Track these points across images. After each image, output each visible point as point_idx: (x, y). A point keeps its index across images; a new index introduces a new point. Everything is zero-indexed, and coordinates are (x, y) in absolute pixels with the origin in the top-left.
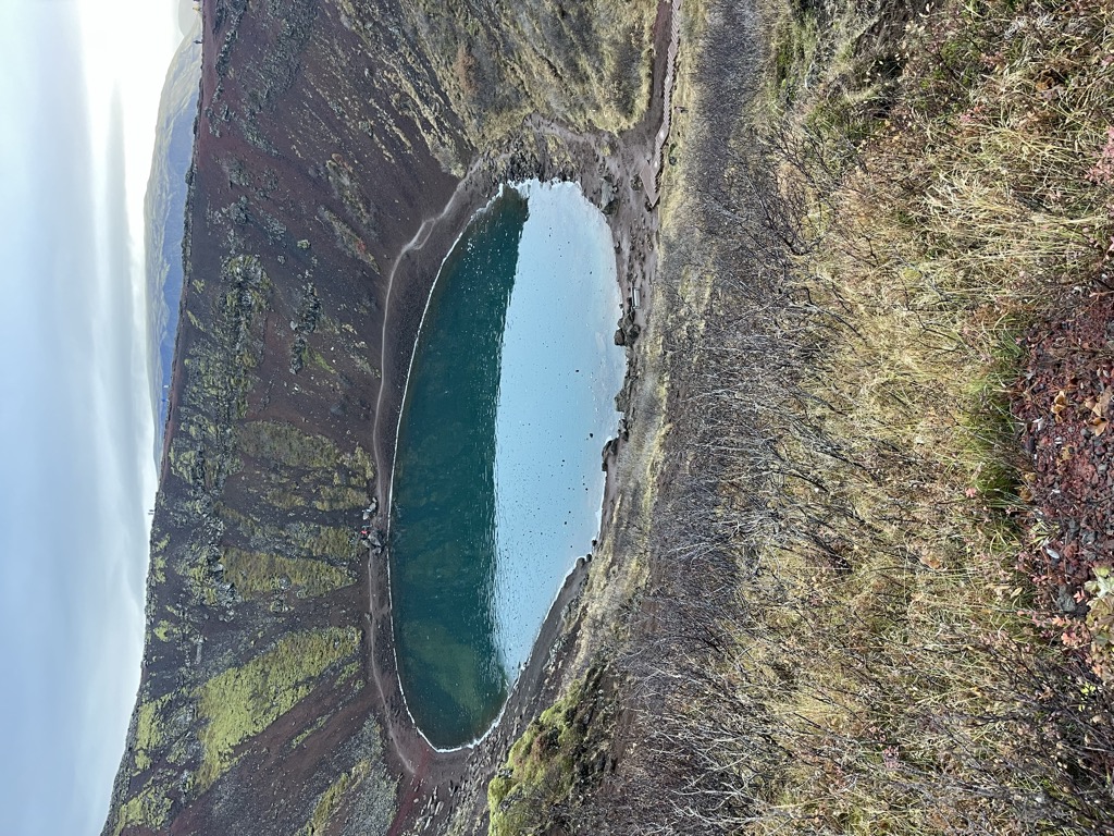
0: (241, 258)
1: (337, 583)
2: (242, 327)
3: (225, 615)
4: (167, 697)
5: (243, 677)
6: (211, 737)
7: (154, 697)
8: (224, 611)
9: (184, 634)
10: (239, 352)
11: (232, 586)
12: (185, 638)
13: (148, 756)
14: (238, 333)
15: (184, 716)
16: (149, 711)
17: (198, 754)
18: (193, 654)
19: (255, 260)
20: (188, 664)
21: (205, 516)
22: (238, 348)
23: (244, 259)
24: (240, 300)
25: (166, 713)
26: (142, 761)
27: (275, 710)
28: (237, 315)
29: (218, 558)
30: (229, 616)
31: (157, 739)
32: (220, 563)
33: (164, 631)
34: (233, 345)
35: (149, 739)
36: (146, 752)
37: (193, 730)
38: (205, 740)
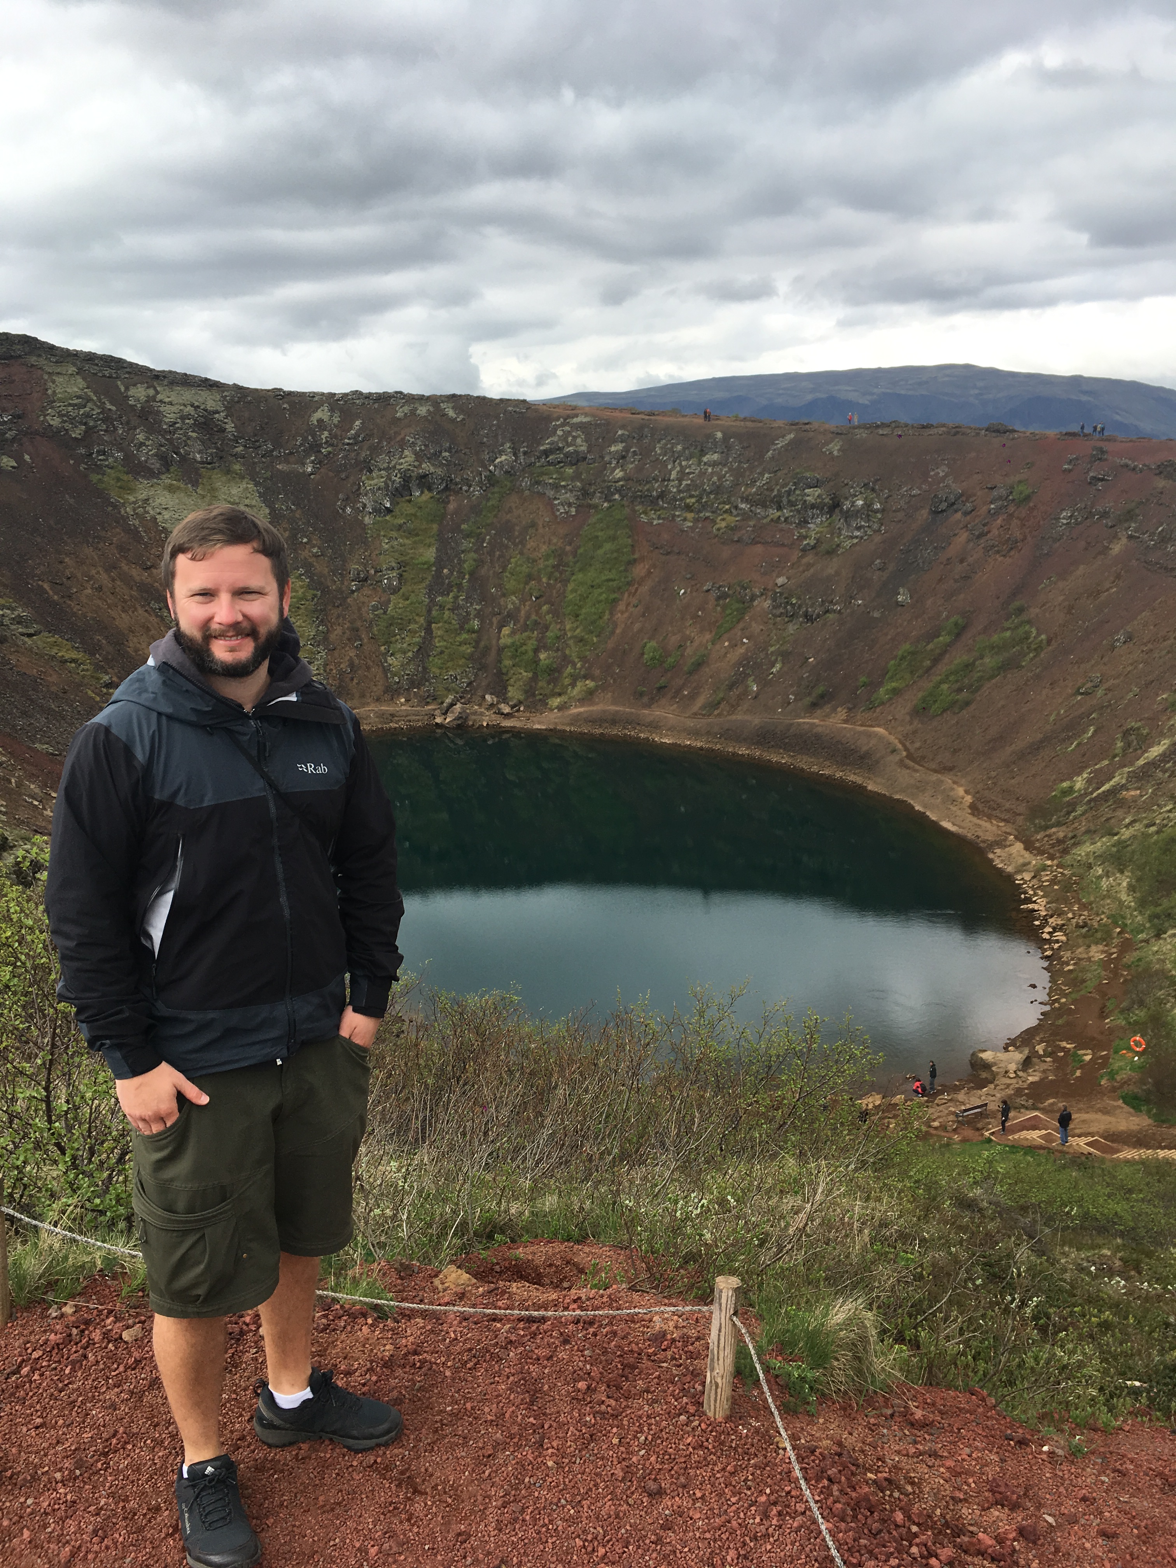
2: (774, 513)
3: (346, 502)
4: (230, 426)
7: (229, 409)
8: (353, 500)
9: (320, 446)
10: (736, 507)
11: (389, 511)
12: (315, 448)
13: (147, 401)
14: (765, 506)
15: (199, 448)
16: (211, 401)
17: (149, 471)
18: (290, 459)
19: (875, 525)
20: (276, 453)
21: (492, 468)
22: (743, 506)
23: (876, 511)
24: (813, 506)
25: (207, 425)
26: (139, 396)
28: (791, 504)
29: (430, 489)
30: (345, 507)
31: (170, 414)
32: (422, 492)
33: (326, 418)
34: (745, 500)
35: (171, 403)
36: (151, 399)
37: (182, 463)
38: (167, 480)
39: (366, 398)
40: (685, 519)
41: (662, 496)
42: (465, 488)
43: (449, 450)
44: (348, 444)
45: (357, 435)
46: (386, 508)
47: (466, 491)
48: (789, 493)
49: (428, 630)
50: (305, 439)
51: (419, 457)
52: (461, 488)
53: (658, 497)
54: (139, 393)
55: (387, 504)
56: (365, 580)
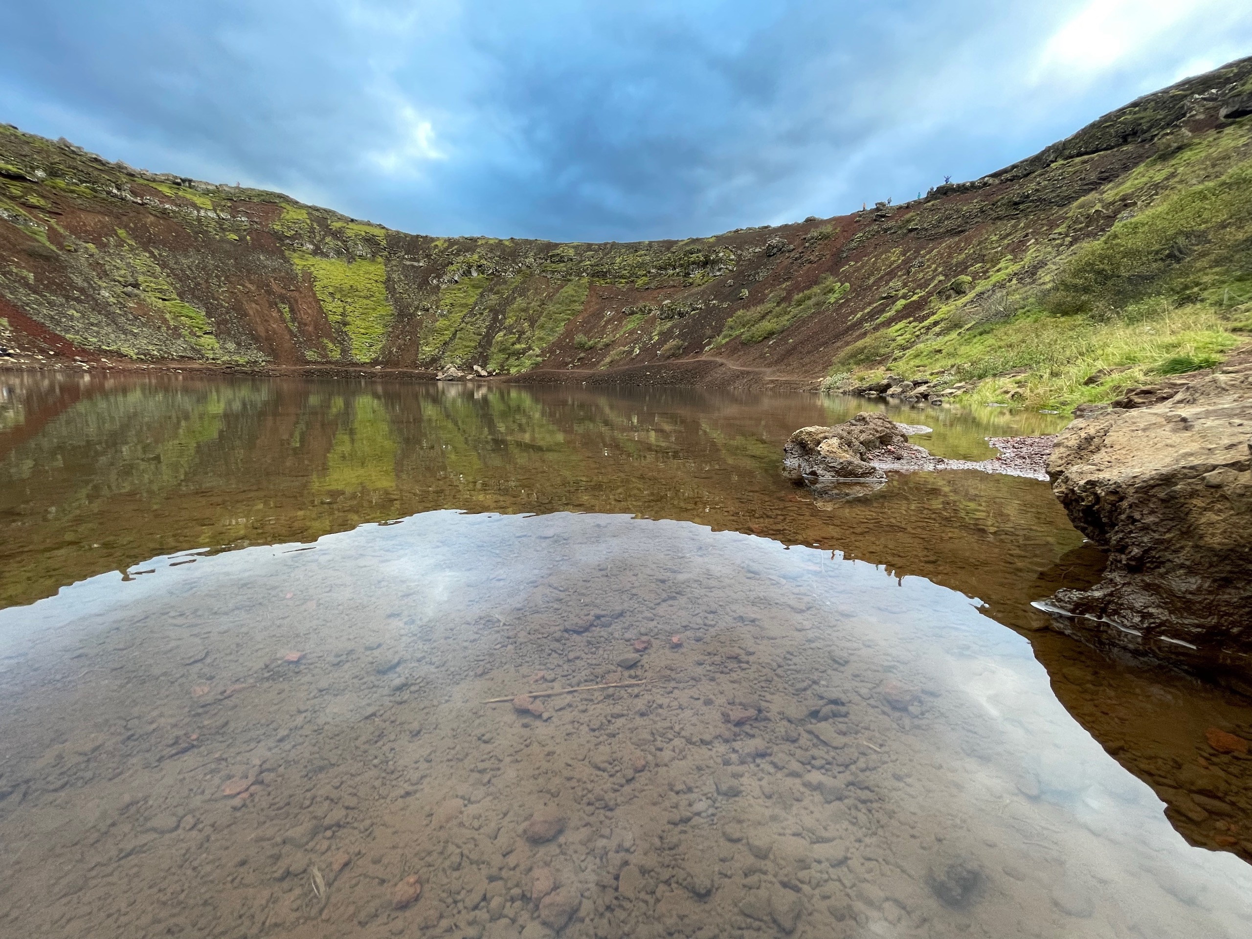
0: (733, 257)
1: (424, 348)
2: (671, 272)
3: (434, 278)
4: (384, 243)
5: (374, 284)
6: (332, 263)
7: (387, 237)
8: (439, 277)
9: (431, 255)
10: (649, 272)
11: (456, 282)
12: (428, 256)
13: (340, 228)
14: (666, 269)
15: (361, 249)
16: (377, 232)
17: (325, 255)
18: (414, 260)
19: (730, 268)
20: (406, 256)
21: (520, 265)
22: (653, 271)
23: (732, 260)
24: (694, 263)
25: (370, 241)
26: (336, 225)
27: (330, 299)
28: (681, 266)
29: (483, 274)
30: (433, 280)
31: (350, 233)
32: (478, 275)
33: (439, 245)
34: (655, 267)
35: (352, 230)
36: (342, 227)
37: (346, 254)
38: (333, 260)
40: (621, 283)
41: (609, 271)
42: (503, 274)
43: (499, 257)
45: (453, 251)
47: (504, 276)
48: (680, 259)
49: (455, 334)
50: (424, 252)
51: (481, 257)
52: (501, 274)
53: (606, 272)
55: (456, 279)
56: (428, 310)
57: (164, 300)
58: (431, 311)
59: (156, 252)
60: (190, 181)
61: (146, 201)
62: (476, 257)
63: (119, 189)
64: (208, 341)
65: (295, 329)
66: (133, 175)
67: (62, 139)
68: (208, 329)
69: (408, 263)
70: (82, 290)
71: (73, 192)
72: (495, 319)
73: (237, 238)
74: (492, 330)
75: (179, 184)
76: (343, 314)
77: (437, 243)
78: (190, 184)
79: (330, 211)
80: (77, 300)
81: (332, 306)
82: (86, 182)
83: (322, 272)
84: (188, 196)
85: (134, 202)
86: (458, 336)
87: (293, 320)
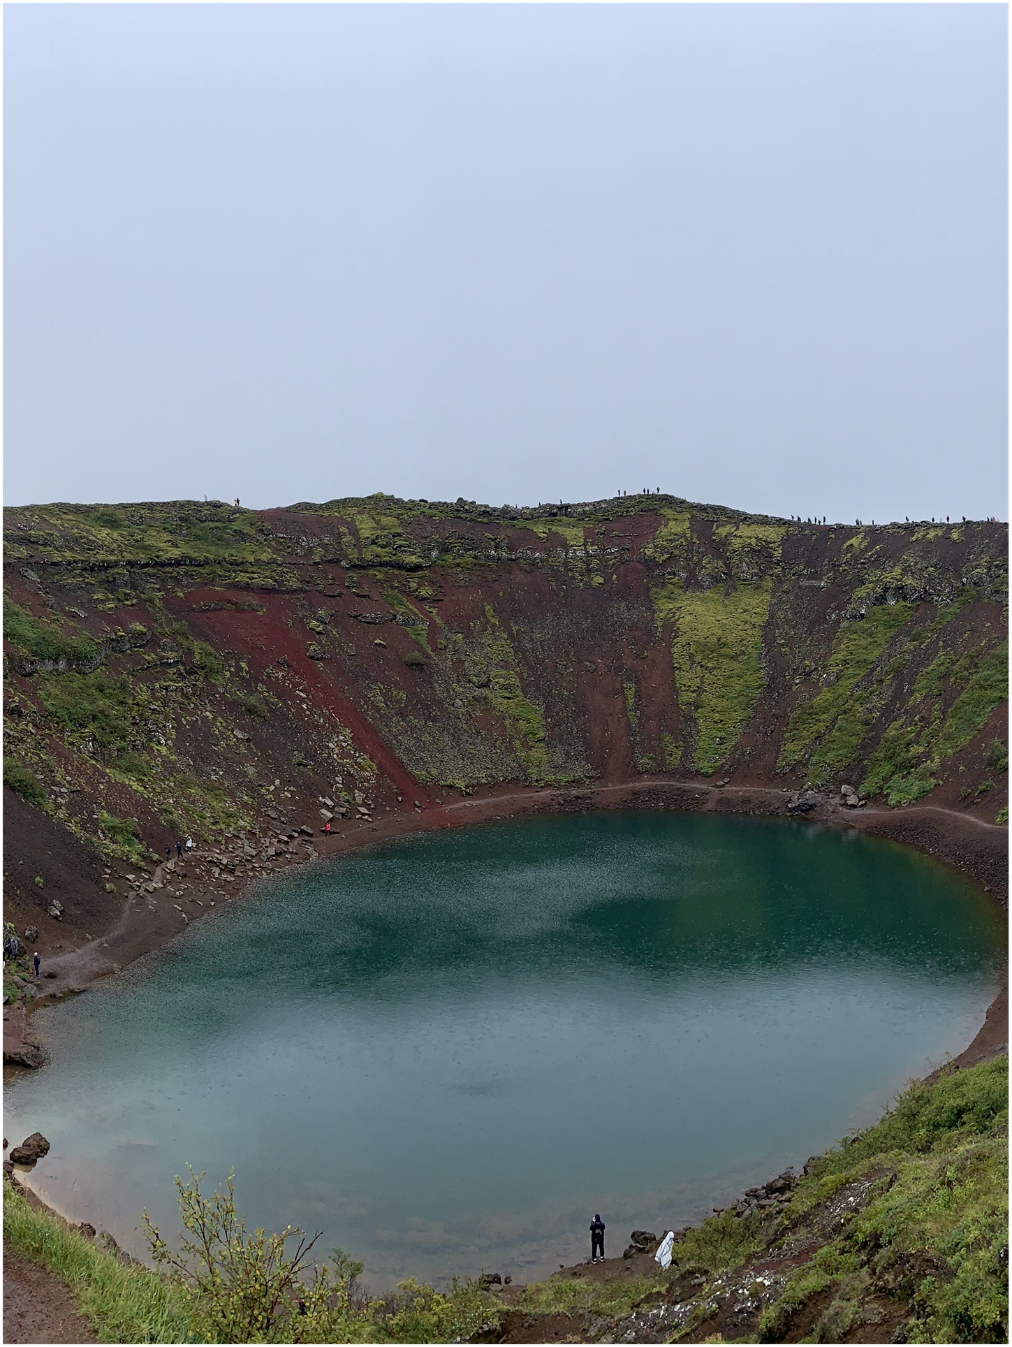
1: (789, 746)
3: (835, 609)
4: (780, 551)
5: (750, 632)
6: (704, 600)
7: (785, 540)
8: (841, 607)
9: (840, 566)
11: (863, 617)
12: (835, 566)
13: (726, 536)
15: (746, 570)
16: (772, 534)
17: (699, 586)
18: (815, 576)
20: (805, 572)
21: (965, 580)
25: (761, 552)
27: (689, 665)
29: (905, 600)
30: (832, 614)
31: (736, 543)
32: (898, 601)
33: (856, 544)
35: (741, 537)
36: (730, 534)
37: (727, 581)
38: (708, 593)
39: (899, 527)
42: (935, 598)
43: (935, 566)
44: (863, 563)
45: (872, 556)
46: (861, 614)
47: (936, 601)
49: (834, 721)
50: (833, 558)
51: (905, 572)
52: (932, 598)
54: (723, 531)
55: (863, 612)
56: (809, 674)
57: (509, 698)
58: (814, 675)
59: (515, 629)
60: (567, 506)
61: (518, 556)
62: (897, 571)
63: (497, 548)
64: (539, 753)
65: (634, 721)
66: (514, 519)
67: (460, 499)
68: (541, 734)
69: (805, 583)
70: (439, 704)
71: (458, 565)
72: (897, 695)
73: (601, 580)
74: (889, 713)
75: (555, 515)
76: (700, 690)
77: (854, 541)
78: (566, 511)
79: (720, 508)
80: (434, 720)
81: (687, 677)
82: (470, 550)
83: (689, 617)
84: (560, 530)
85: (508, 560)
86: (839, 723)
87: (637, 706)
